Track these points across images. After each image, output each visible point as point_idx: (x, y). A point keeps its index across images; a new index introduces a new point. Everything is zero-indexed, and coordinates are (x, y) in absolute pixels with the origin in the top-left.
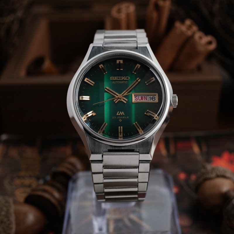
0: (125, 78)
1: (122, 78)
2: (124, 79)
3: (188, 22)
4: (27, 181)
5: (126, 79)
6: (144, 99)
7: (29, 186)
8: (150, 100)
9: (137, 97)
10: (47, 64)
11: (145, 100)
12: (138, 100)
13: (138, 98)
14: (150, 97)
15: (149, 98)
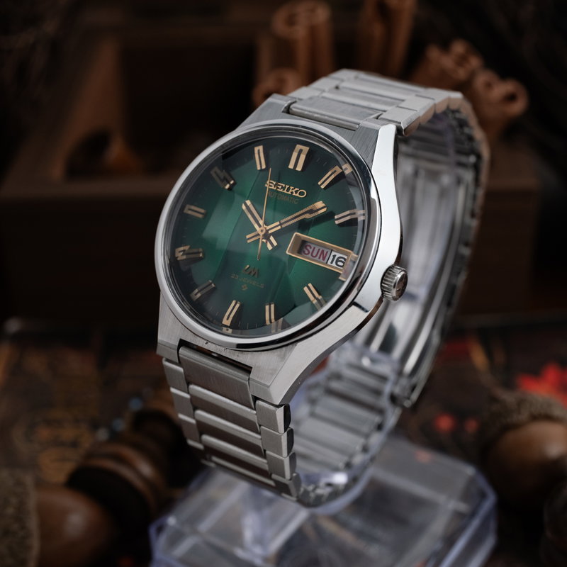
0: (296, 192)
1: (291, 191)
2: (294, 194)
3: (459, 48)
4: (68, 433)
5: (297, 195)
6: (319, 255)
7: (74, 444)
8: (332, 262)
9: (311, 248)
10: (116, 151)
11: (319, 258)
12: (310, 255)
13: (311, 250)
14: (334, 256)
15: (331, 258)
